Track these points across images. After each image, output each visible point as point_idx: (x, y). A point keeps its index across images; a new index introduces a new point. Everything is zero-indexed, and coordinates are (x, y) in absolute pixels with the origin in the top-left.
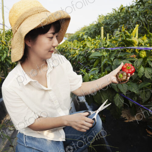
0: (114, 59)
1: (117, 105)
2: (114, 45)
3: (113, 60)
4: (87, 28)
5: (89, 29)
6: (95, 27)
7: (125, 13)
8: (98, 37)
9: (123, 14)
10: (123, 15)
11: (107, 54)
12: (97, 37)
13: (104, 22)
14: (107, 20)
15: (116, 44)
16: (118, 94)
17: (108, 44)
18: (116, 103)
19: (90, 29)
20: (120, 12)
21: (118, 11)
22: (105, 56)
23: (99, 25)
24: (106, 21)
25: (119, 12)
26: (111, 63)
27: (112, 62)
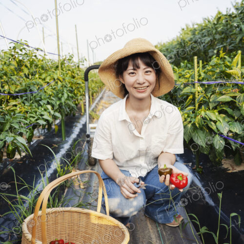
0: (211, 95)
1: (217, 148)
2: (211, 78)
3: (209, 96)
4: (164, 48)
5: (167, 50)
6: (178, 47)
7: (224, 26)
8: (184, 63)
9: (222, 27)
10: (222, 29)
11: (201, 89)
12: (182, 64)
13: (191, 39)
14: (196, 36)
15: (213, 75)
16: (217, 136)
17: (203, 76)
18: (215, 146)
19: (169, 50)
20: (216, 23)
21: (213, 21)
22: (200, 92)
23: (183, 44)
24: (194, 37)
25: (214, 24)
26: (207, 100)
27: (209, 98)
